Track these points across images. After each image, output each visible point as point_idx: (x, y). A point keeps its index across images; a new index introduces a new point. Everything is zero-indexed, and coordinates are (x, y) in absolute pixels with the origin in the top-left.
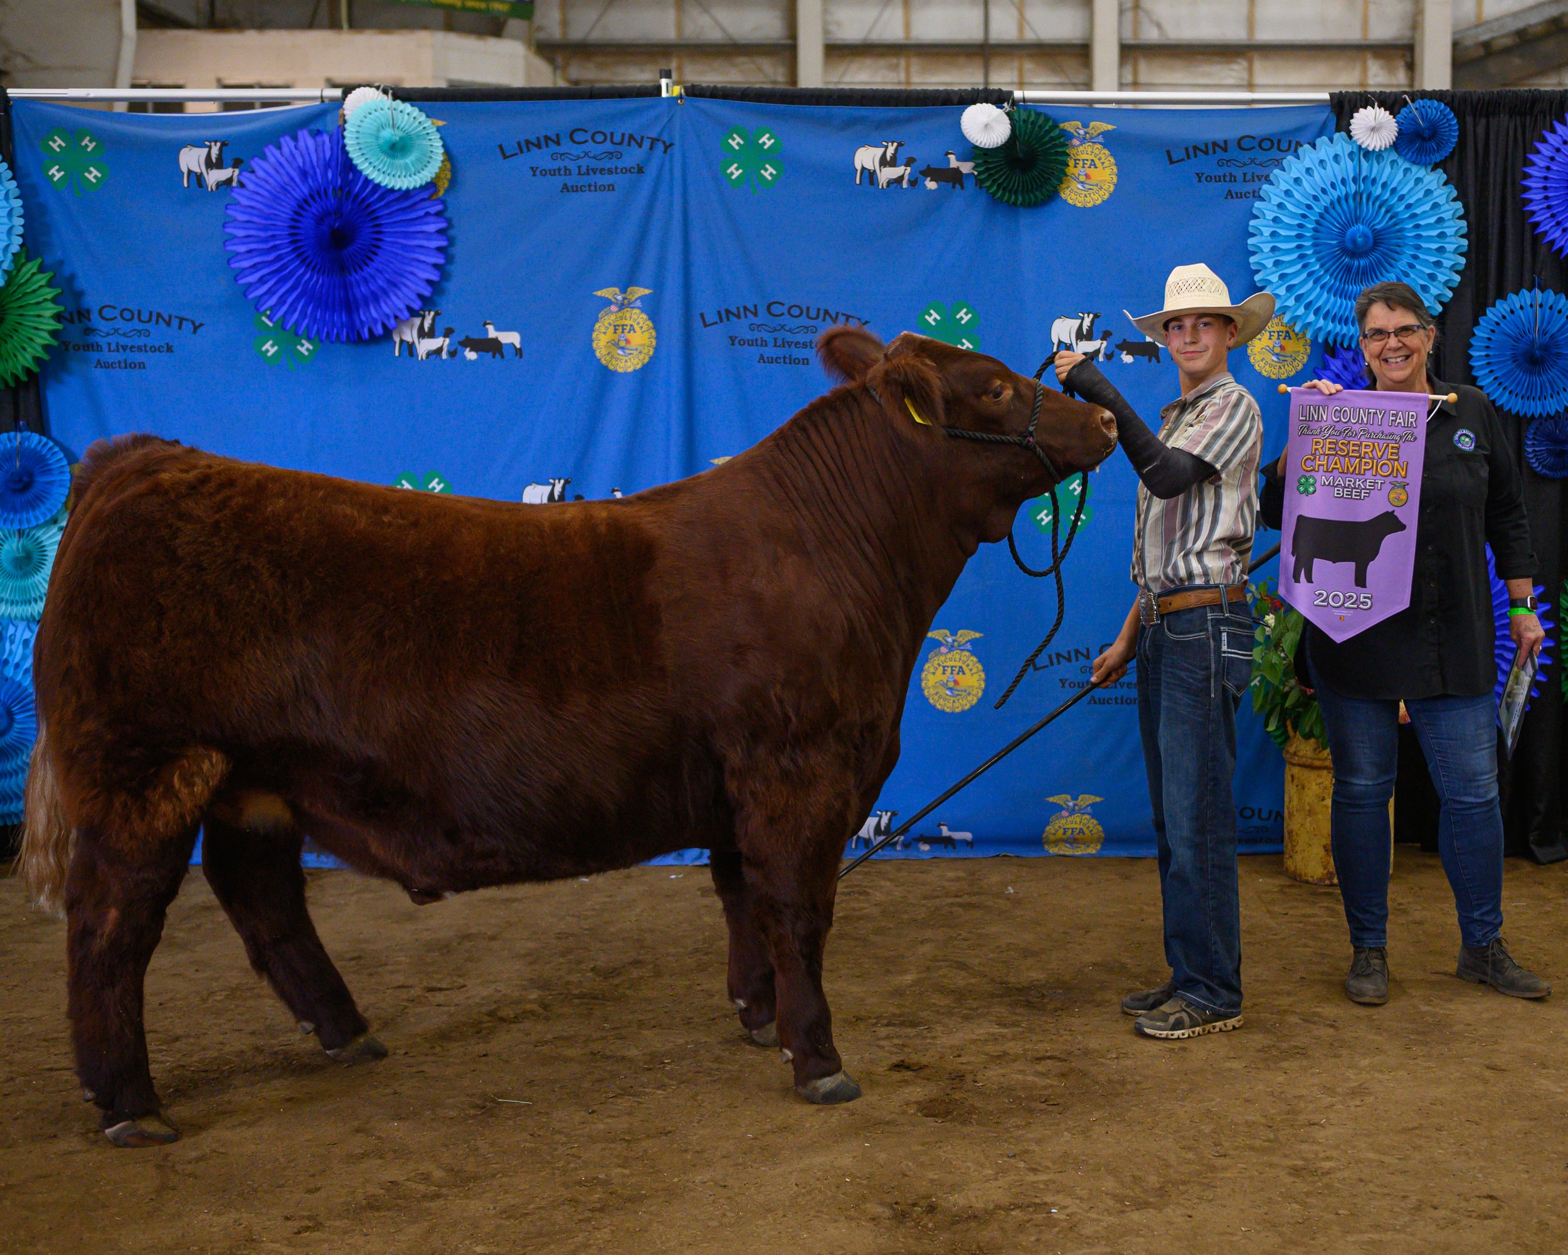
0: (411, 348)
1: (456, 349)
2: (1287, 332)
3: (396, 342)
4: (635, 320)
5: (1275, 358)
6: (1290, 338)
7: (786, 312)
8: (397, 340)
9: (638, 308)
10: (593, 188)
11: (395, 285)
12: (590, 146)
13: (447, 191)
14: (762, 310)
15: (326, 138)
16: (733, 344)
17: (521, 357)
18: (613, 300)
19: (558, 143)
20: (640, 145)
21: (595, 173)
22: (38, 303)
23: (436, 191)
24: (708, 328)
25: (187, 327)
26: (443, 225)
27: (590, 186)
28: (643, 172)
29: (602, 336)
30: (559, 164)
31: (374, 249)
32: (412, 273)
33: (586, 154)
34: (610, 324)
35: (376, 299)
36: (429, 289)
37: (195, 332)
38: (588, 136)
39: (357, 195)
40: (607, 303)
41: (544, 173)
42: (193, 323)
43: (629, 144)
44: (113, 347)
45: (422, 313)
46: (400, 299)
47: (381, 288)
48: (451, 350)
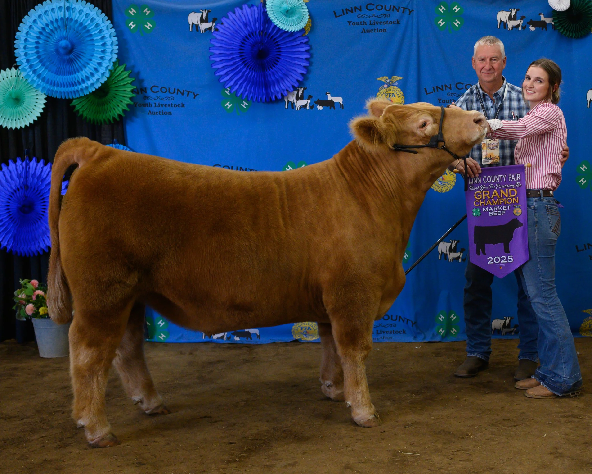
0: (293, 105)
1: (313, 105)
3: (286, 102)
4: (395, 91)
7: (464, 88)
8: (286, 101)
9: (396, 86)
10: (376, 31)
11: (287, 76)
12: (375, 12)
13: (309, 32)
14: (453, 86)
15: (256, 9)
16: (440, 102)
17: (343, 109)
18: (385, 82)
19: (360, 10)
20: (398, 11)
21: (377, 24)
22: (124, 85)
23: (305, 32)
24: (428, 95)
25: (191, 95)
26: (308, 48)
27: (375, 30)
28: (399, 23)
30: (361, 20)
31: (277, 59)
32: (295, 70)
33: (374, 15)
34: (384, 93)
35: (278, 82)
36: (302, 78)
37: (194, 98)
38: (374, 7)
39: (270, 34)
40: (382, 83)
41: (354, 24)
42: (194, 93)
43: (393, 11)
44: (157, 105)
45: (298, 88)
46: (289, 82)
47: (280, 77)
48: (311, 106)
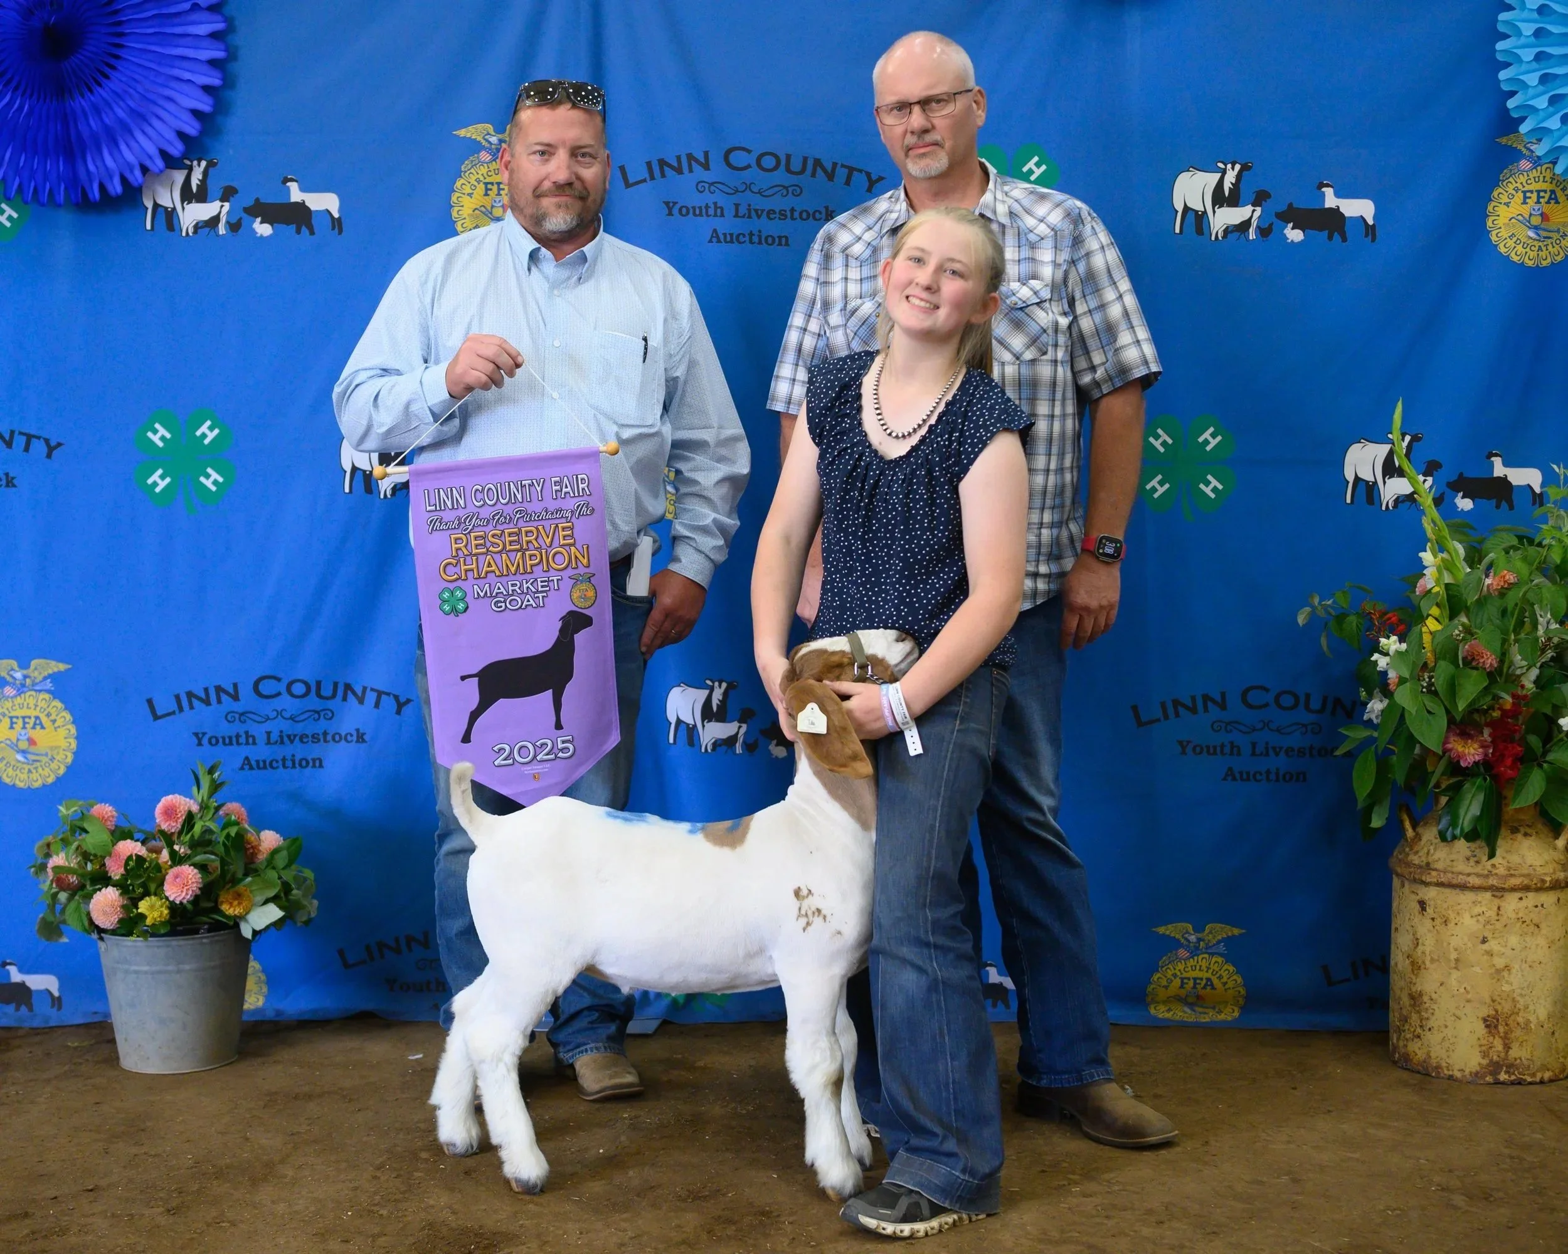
0: (170, 217)
1: (241, 219)
2: (1553, 192)
3: (147, 209)
5: (1531, 234)
6: (1557, 202)
7: (753, 163)
8: (149, 205)
11: (142, 117)
14: (716, 160)
16: (670, 214)
17: (340, 232)
18: (484, 143)
24: (632, 189)
26: (220, 26)
29: (466, 200)
31: (112, 61)
32: (170, 99)
34: (479, 181)
36: (197, 125)
40: (474, 147)
45: (188, 162)
46: (150, 139)
47: (121, 122)
48: (234, 221)
